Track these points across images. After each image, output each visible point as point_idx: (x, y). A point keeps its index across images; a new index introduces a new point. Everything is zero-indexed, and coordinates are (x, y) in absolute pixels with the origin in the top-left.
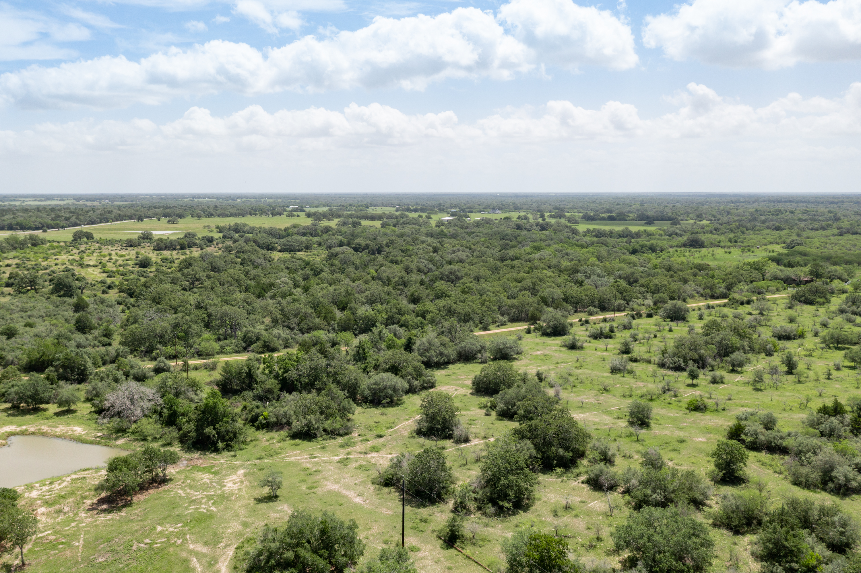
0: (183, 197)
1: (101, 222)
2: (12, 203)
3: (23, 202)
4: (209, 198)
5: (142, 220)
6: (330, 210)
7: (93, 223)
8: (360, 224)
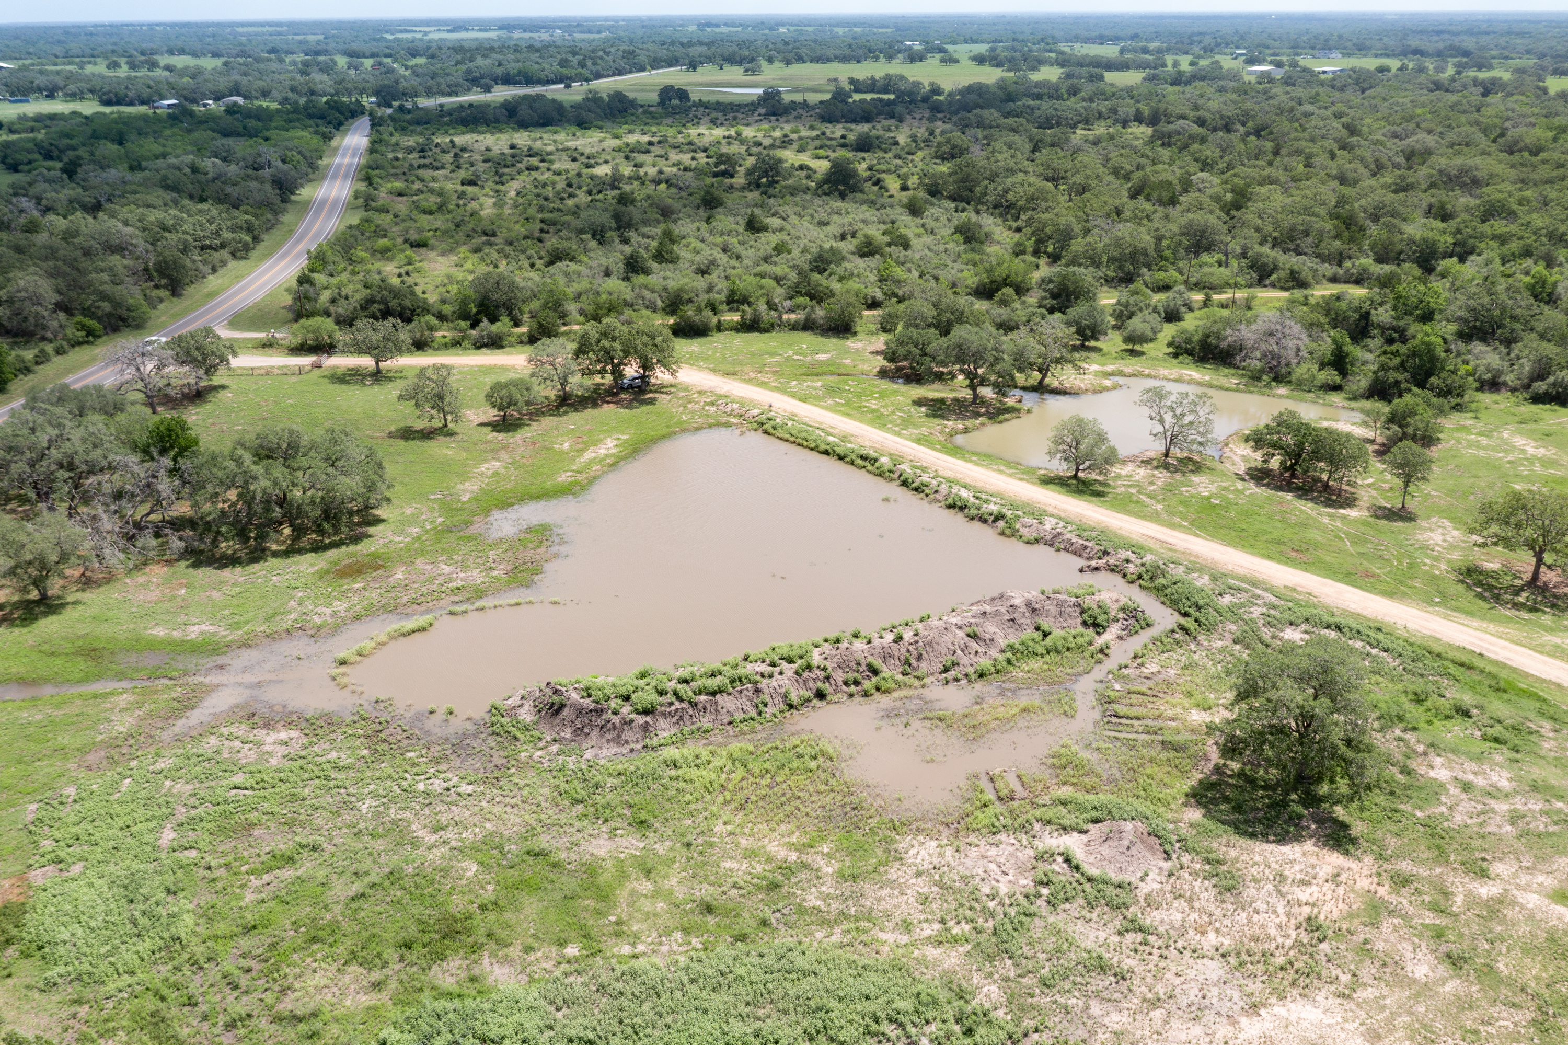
0: (684, 21)
1: (631, 72)
2: (400, 36)
3: (426, 34)
4: (726, 25)
5: (695, 68)
6: (993, 50)
7: (620, 73)
8: (1102, 78)
